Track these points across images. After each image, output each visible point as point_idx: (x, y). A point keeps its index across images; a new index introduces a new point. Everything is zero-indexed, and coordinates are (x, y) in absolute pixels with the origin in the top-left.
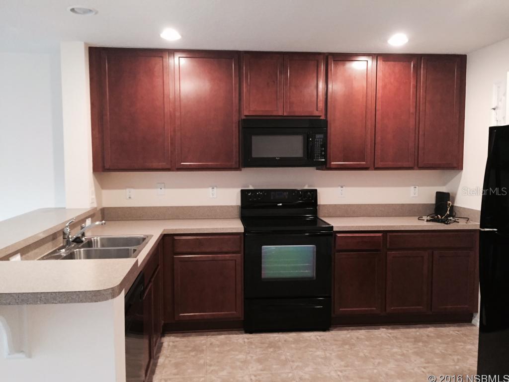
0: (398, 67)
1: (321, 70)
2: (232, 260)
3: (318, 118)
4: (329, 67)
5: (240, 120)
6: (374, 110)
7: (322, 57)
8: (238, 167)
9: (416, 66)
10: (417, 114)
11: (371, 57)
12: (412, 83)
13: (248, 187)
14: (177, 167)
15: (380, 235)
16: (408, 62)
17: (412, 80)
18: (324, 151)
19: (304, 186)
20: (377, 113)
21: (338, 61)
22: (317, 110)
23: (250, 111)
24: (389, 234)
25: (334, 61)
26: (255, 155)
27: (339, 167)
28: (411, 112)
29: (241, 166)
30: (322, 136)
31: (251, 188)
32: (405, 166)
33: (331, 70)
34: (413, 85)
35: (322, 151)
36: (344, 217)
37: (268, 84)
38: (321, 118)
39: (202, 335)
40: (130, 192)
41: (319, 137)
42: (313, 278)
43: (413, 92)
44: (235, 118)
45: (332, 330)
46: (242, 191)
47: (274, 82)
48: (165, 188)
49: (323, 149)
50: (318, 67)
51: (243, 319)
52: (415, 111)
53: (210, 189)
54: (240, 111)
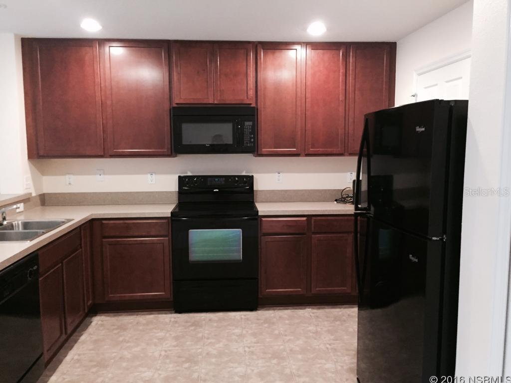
0: (327, 55)
1: (250, 58)
2: (160, 243)
3: (249, 106)
4: (258, 55)
5: (171, 108)
6: (304, 98)
7: (251, 45)
8: (170, 153)
9: (345, 54)
10: (347, 101)
11: (300, 45)
12: (342, 71)
13: (187, 173)
14: (110, 154)
15: (304, 219)
16: (337, 50)
17: (341, 69)
18: (254, 138)
19: (242, 172)
20: (307, 100)
21: (268, 49)
22: (247, 98)
23: (181, 98)
24: (314, 218)
25: (263, 49)
26: (185, 142)
27: (271, 153)
28: (341, 99)
29: (173, 153)
30: (251, 123)
31: (189, 174)
32: (335, 152)
33: (260, 58)
34: (342, 73)
35: (251, 138)
36: (282, 202)
37: (198, 72)
38: (252, 106)
39: (132, 315)
40: (70, 179)
41: (248, 124)
42: (240, 260)
43: (342, 81)
44: (167, 107)
45: (259, 310)
46: (179, 177)
47: (204, 70)
48: (104, 174)
49: (252, 136)
50: (247, 55)
51: (172, 299)
52: (344, 98)
53: (149, 175)
54: (170, 99)
